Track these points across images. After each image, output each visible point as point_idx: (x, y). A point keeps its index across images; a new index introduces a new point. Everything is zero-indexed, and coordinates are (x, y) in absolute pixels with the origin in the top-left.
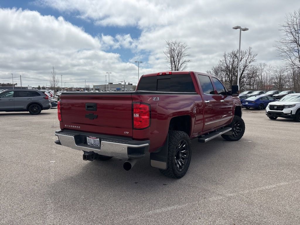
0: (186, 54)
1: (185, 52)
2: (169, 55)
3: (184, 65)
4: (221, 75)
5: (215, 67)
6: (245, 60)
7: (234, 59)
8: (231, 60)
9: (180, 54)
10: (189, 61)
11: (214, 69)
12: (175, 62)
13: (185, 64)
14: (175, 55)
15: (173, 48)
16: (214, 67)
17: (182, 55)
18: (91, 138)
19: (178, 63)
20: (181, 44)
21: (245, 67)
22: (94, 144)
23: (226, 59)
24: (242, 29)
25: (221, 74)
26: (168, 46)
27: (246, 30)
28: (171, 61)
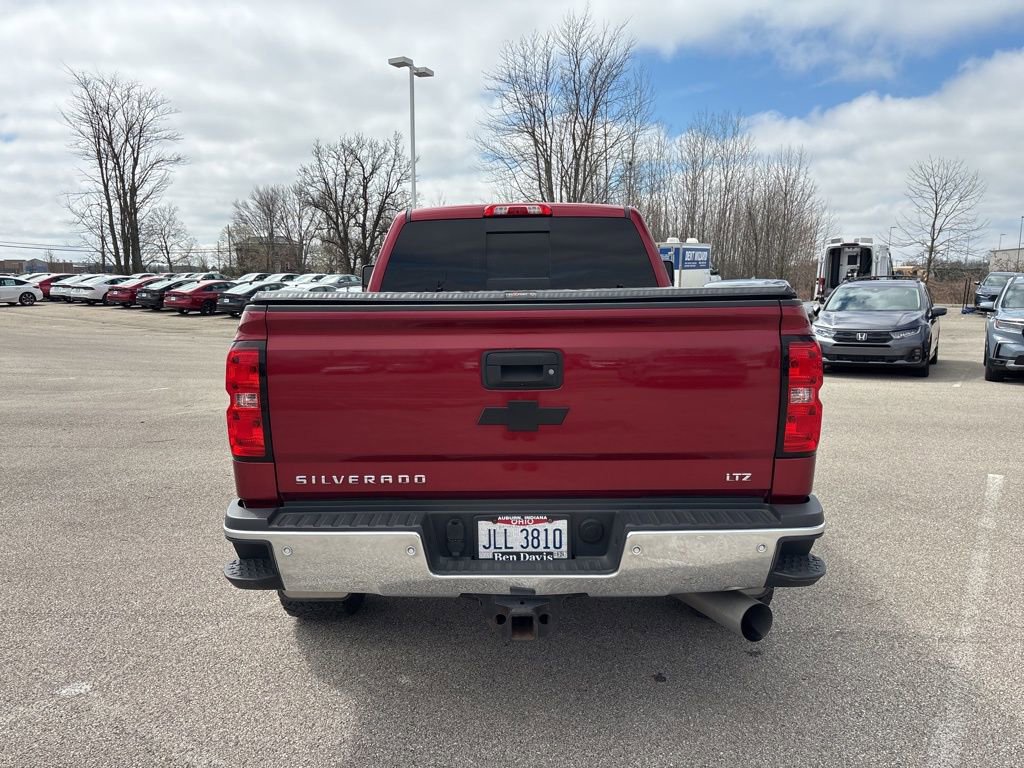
0: (164, 134)
1: (159, 124)
2: (88, 130)
3: (156, 174)
4: (283, 219)
5: (261, 189)
6: (384, 175)
7: (348, 167)
8: (341, 170)
9: (136, 132)
10: (179, 159)
11: (258, 198)
12: (116, 157)
13: (162, 172)
14: (117, 131)
15: (103, 104)
16: (258, 191)
17: (147, 134)
18: (509, 522)
19: (130, 163)
20: (136, 90)
21: (387, 197)
22: (530, 549)
23: (324, 164)
24: (415, 69)
25: (284, 215)
26: (80, 91)
27: (428, 75)
28: (99, 152)
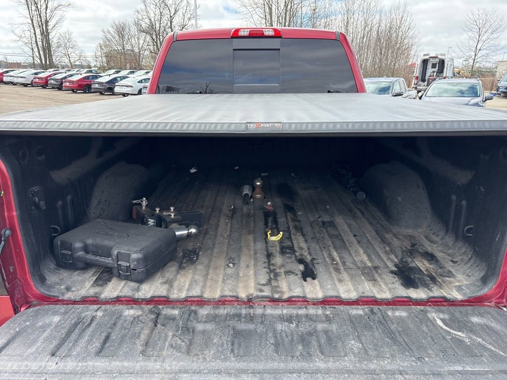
3: (58, 13)
4: (129, 40)
5: (117, 23)
6: (181, 15)
7: (161, 10)
8: (158, 12)
10: (70, 4)
11: (115, 27)
12: (36, 3)
13: (61, 12)
16: (115, 23)
19: (44, 6)
23: (148, 8)
25: (130, 37)
